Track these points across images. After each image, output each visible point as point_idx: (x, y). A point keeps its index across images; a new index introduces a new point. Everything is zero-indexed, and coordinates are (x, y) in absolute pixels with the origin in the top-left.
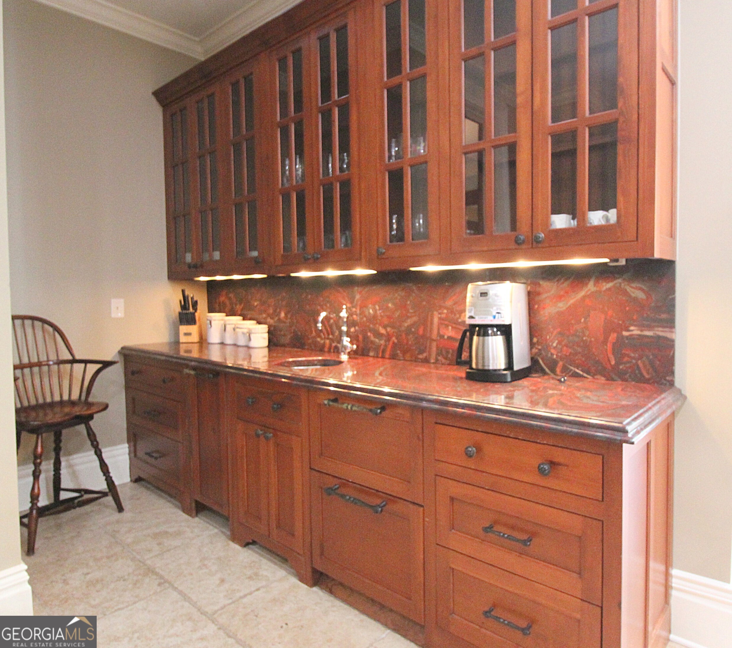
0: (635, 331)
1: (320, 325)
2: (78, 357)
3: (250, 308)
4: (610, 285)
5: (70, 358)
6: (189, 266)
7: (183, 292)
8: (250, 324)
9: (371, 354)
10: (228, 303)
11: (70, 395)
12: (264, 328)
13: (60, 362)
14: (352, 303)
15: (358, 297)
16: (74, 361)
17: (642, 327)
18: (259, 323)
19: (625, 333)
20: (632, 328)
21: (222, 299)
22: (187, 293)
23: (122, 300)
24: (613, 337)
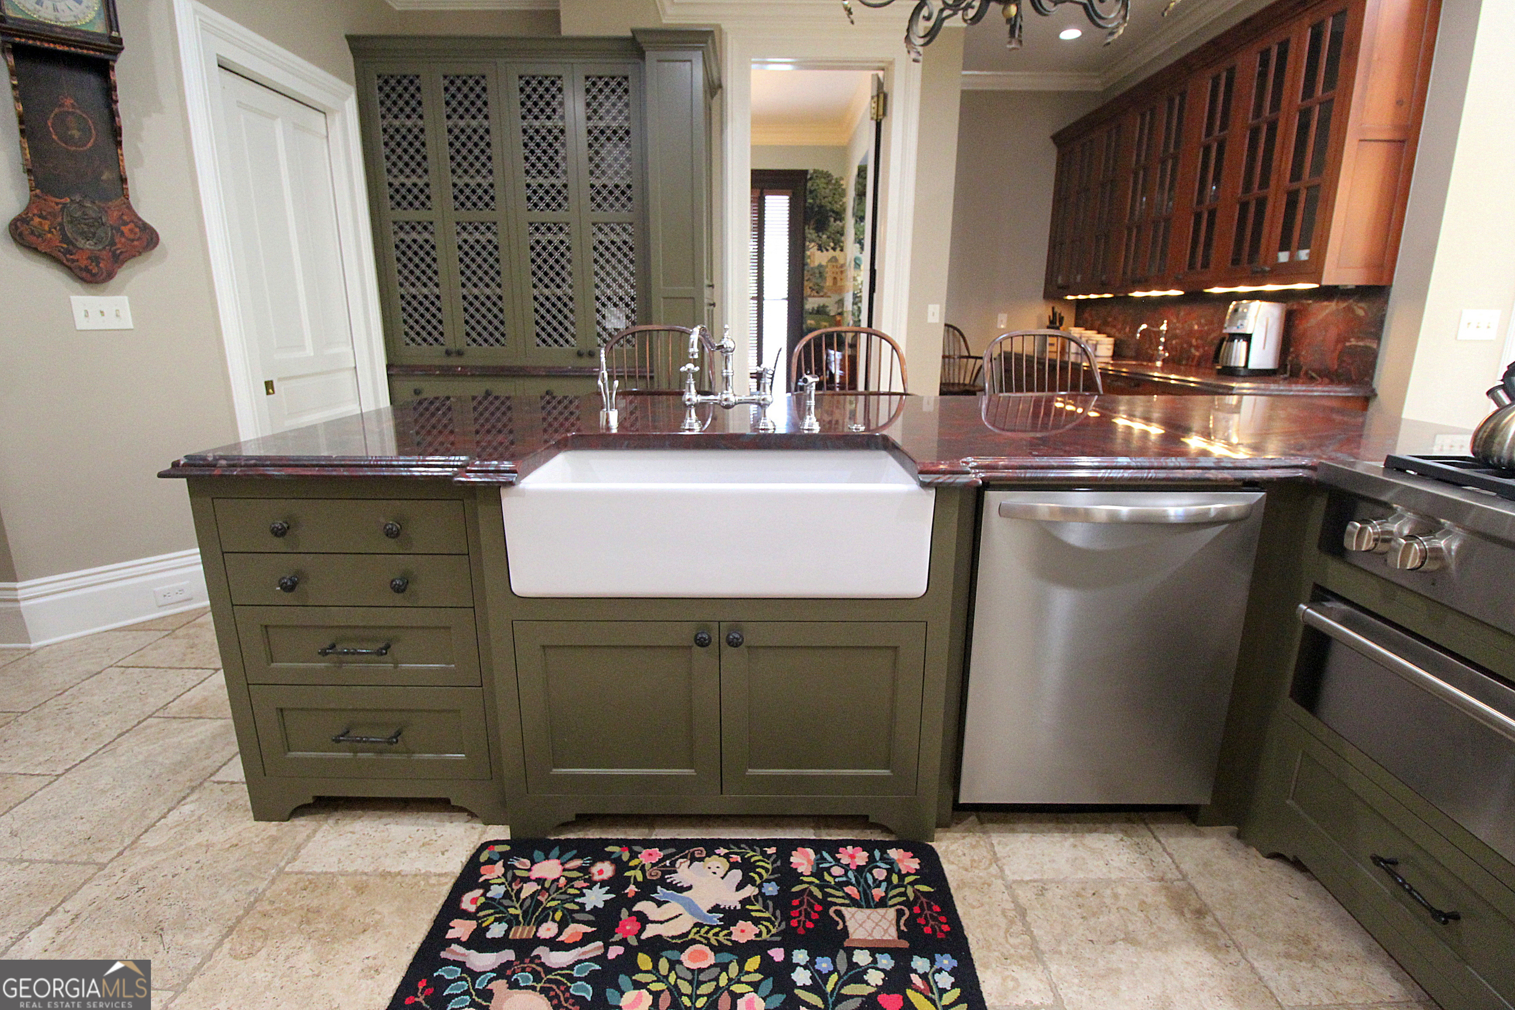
0: (1353, 342)
1: (1138, 335)
2: (972, 354)
3: (1105, 323)
4: (1345, 305)
5: (967, 354)
6: (1059, 288)
7: (1053, 308)
8: (1101, 338)
9: (1184, 362)
10: (1090, 319)
11: (964, 380)
12: (1111, 340)
13: (961, 357)
14: (1177, 318)
15: (1182, 313)
16: (969, 357)
17: (1358, 338)
18: (1109, 336)
19: (1348, 344)
20: (1352, 340)
21: (1086, 315)
22: (1056, 310)
23: (1006, 315)
24: (1340, 346)
